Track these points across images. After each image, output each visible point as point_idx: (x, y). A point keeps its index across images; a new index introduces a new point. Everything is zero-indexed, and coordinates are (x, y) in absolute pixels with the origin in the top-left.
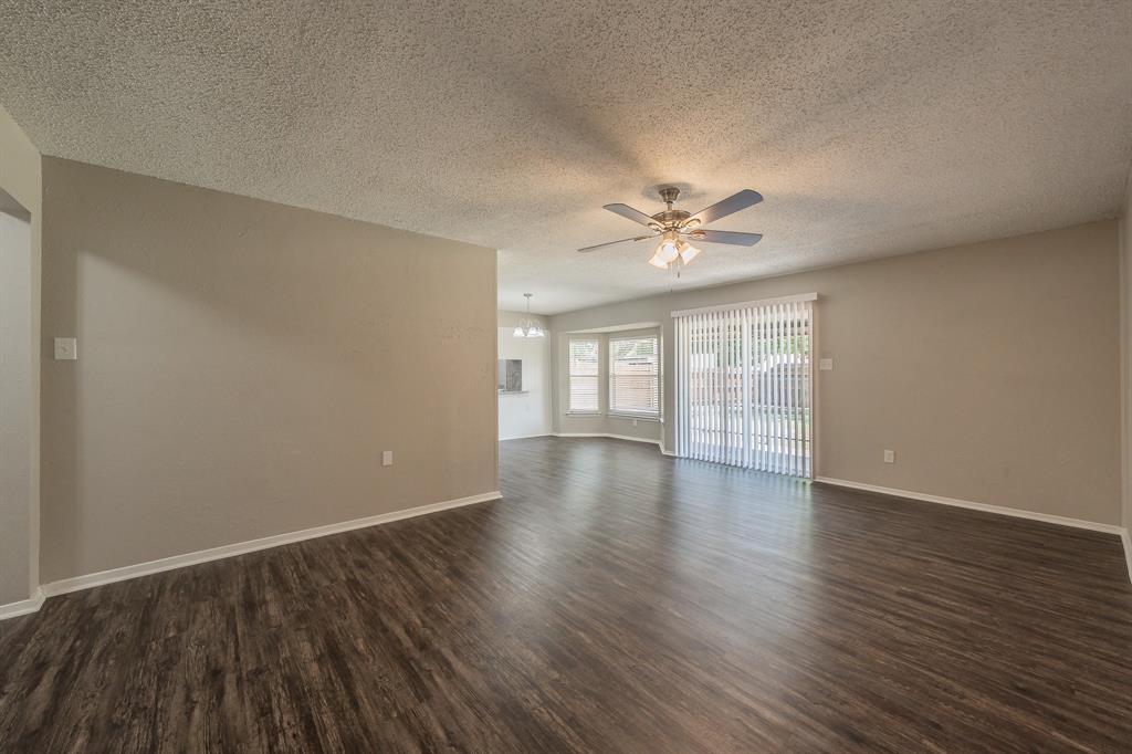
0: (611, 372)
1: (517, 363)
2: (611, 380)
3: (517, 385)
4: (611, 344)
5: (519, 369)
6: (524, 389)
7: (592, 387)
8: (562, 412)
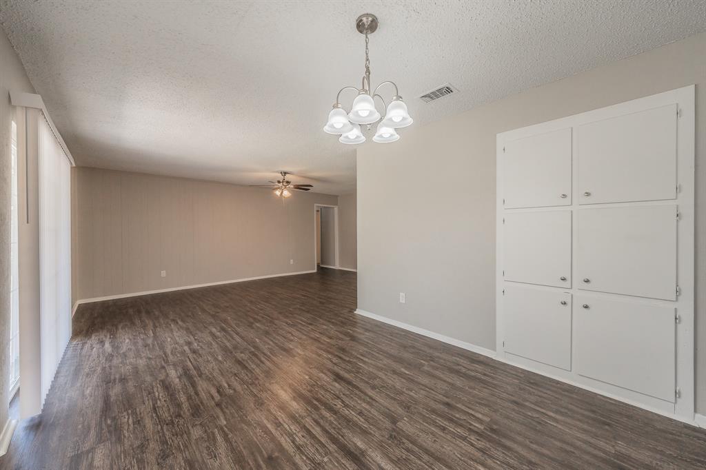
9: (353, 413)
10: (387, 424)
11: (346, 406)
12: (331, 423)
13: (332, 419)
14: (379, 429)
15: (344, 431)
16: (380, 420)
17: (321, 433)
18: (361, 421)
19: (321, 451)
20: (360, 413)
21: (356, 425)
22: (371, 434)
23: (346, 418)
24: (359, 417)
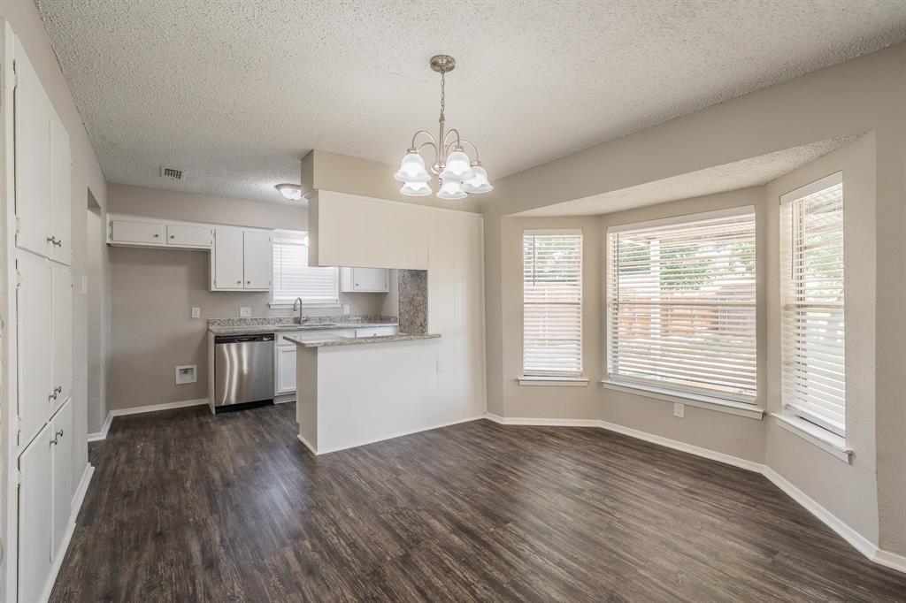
0: (610, 296)
1: (419, 277)
2: (610, 311)
3: (418, 322)
4: (611, 238)
5: (423, 290)
6: (431, 330)
7: (570, 325)
8: (507, 376)
9: (458, 573)
10: (415, 555)
11: (468, 585)
12: (490, 562)
13: (489, 567)
14: (429, 550)
15: (472, 552)
16: (423, 561)
17: (502, 552)
18: (450, 562)
19: (497, 536)
20: (448, 571)
21: (457, 558)
22: (441, 547)
23: (470, 566)
24: (451, 567)
